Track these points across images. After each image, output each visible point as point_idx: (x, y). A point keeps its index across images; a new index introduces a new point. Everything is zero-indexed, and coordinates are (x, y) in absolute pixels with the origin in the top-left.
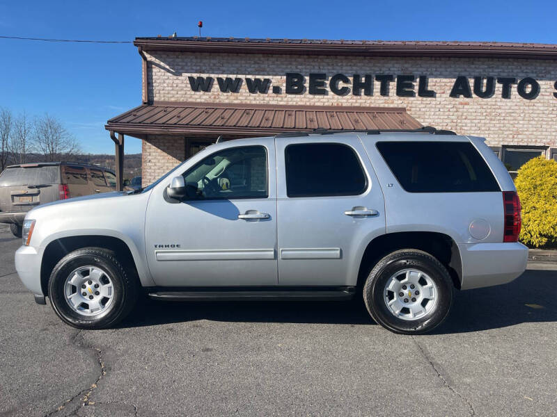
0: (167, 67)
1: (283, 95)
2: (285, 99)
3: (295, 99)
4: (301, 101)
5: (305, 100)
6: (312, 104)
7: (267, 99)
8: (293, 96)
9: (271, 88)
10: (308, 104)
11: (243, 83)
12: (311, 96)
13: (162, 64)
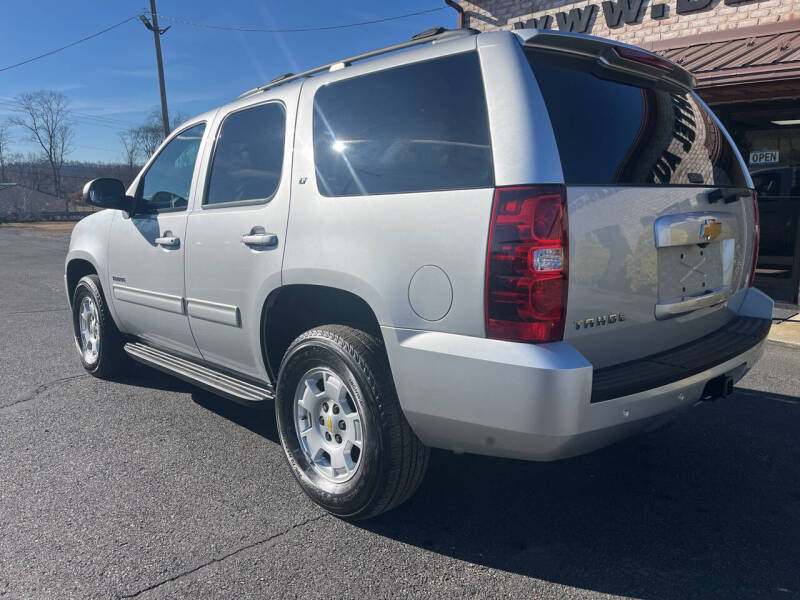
0: (489, 15)
1: (672, 19)
2: (676, 27)
3: (695, 24)
4: (709, 23)
5: (716, 20)
6: (732, 26)
7: (640, 33)
8: (692, 16)
9: (649, 10)
10: (723, 27)
11: (600, 13)
12: (731, 10)
13: (482, 11)
